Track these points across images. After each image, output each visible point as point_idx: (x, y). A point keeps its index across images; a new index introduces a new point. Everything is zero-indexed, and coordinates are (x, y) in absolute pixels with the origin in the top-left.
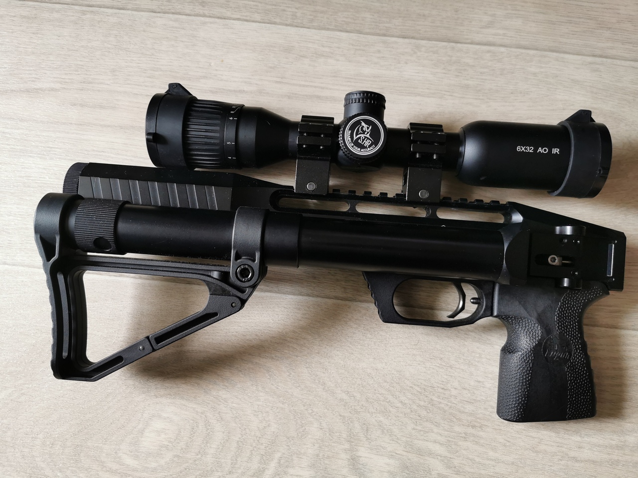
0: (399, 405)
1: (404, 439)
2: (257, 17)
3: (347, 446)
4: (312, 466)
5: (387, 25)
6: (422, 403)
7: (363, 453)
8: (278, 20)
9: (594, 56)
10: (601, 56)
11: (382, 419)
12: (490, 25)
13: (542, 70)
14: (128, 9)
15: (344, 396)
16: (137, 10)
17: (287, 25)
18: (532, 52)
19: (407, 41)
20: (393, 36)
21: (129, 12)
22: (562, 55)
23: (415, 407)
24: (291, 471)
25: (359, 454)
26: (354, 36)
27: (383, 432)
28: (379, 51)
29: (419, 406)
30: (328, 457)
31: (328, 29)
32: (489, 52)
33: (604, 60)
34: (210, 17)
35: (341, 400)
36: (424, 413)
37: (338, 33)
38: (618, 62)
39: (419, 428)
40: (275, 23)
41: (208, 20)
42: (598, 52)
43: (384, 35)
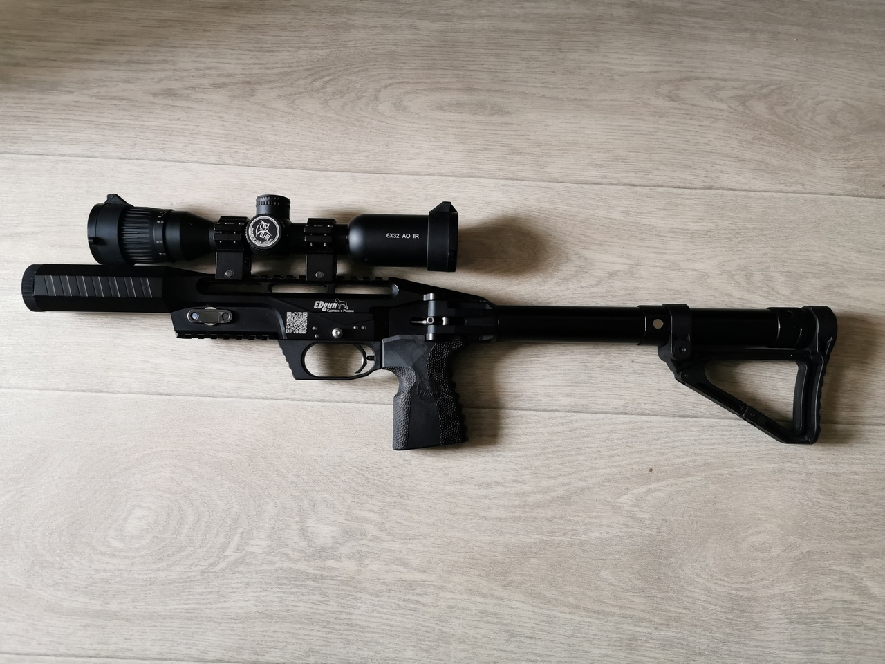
0: (341, 484)
1: (345, 510)
2: (212, 159)
3: (297, 519)
4: (269, 537)
5: (327, 161)
6: (359, 481)
7: (311, 523)
8: (231, 162)
9: (506, 179)
10: (512, 179)
11: (326, 495)
12: (416, 156)
13: (460, 194)
14: (97, 157)
15: (296, 480)
16: (105, 158)
17: (239, 165)
18: (451, 179)
19: (344, 174)
20: (333, 171)
21: (98, 159)
22: (478, 180)
23: (353, 484)
24: (252, 542)
25: (308, 524)
26: (298, 172)
27: (327, 506)
28: (321, 185)
29: (357, 483)
30: (282, 529)
31: (276, 167)
32: (414, 180)
33: (515, 181)
34: (170, 161)
35: (293, 482)
36: (361, 489)
37: (285, 170)
38: (527, 183)
39: (357, 501)
40: (229, 164)
41: (168, 163)
42: (510, 175)
43: (325, 170)
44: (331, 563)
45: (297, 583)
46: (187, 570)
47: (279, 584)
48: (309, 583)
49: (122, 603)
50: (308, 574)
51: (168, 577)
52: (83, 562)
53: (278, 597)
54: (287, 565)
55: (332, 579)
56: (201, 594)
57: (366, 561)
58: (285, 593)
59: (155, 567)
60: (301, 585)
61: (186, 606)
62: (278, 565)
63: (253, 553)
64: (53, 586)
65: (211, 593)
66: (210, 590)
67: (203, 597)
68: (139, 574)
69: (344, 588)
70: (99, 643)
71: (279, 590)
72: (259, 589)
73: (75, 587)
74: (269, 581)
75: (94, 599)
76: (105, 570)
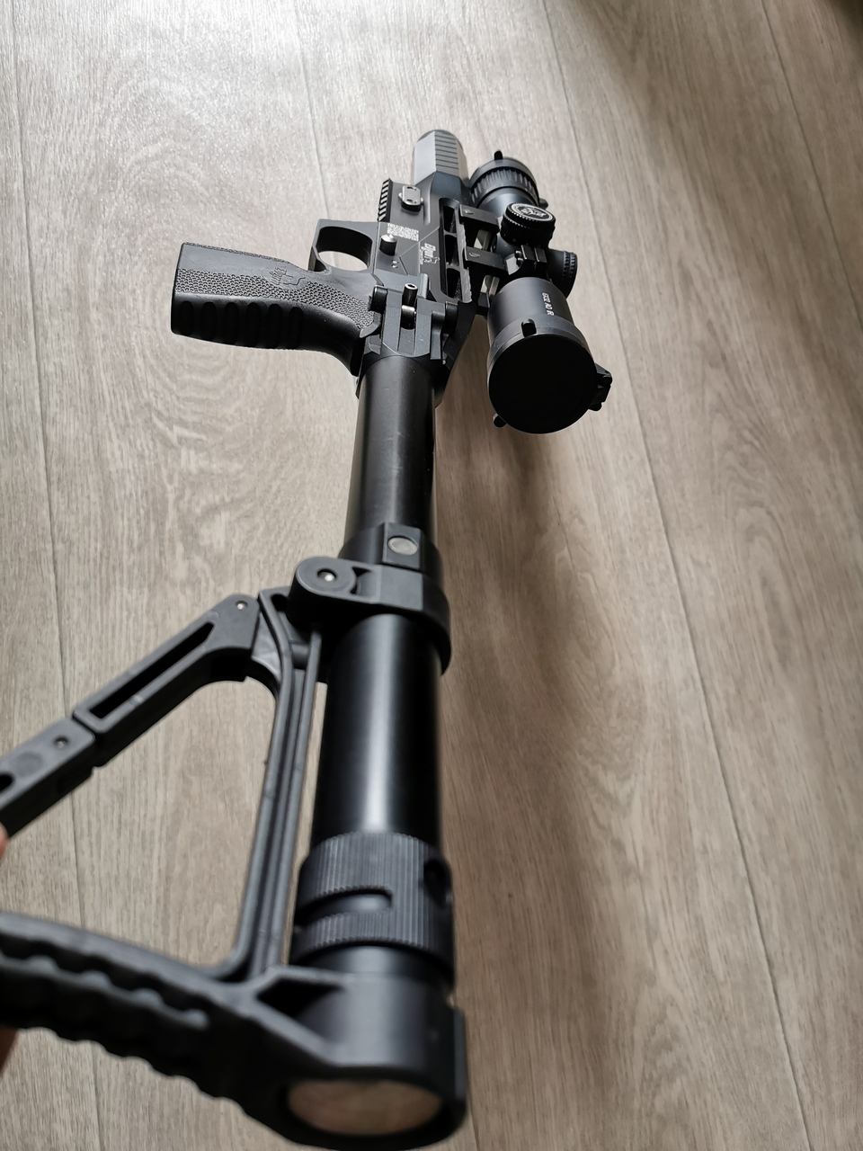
0: (279, 543)
1: (247, 553)
2: (626, 335)
3: (227, 499)
4: (201, 471)
5: (661, 460)
6: (286, 565)
7: (225, 517)
8: (629, 355)
9: (702, 680)
10: (704, 687)
11: (261, 528)
12: (697, 563)
13: (667, 626)
14: (595, 218)
15: (274, 489)
16: (596, 226)
17: (628, 364)
18: (682, 611)
19: (651, 483)
20: (652, 468)
21: (592, 219)
22: (690, 645)
23: (281, 558)
24: (192, 453)
25: (223, 514)
26: (639, 430)
27: (248, 532)
28: (631, 458)
29: (283, 562)
30: (212, 484)
31: (637, 405)
32: (667, 566)
33: (702, 692)
34: (611, 292)
35: (270, 487)
36: (277, 568)
37: (636, 415)
38: (704, 708)
39: (261, 566)
40: (626, 353)
41: (608, 291)
42: (707, 683)
43: (650, 460)
44: (180, 548)
45: (151, 513)
46: (149, 387)
47: (147, 493)
48: (153, 527)
49: (99, 324)
50: (163, 524)
51: (138, 370)
52: (141, 276)
53: (131, 495)
54: (171, 497)
55: (161, 553)
56: (123, 408)
57: (188, 591)
58: (137, 501)
59: (148, 352)
60: (149, 518)
61: (106, 393)
62: (169, 488)
63: (179, 456)
64: (109, 249)
65: (126, 418)
66: (129, 416)
67: (120, 410)
68: (136, 337)
69: (153, 570)
70: (50, 308)
71: (140, 494)
72: (137, 471)
73: (111, 273)
74: (149, 480)
75: (100, 295)
76: (135, 300)
